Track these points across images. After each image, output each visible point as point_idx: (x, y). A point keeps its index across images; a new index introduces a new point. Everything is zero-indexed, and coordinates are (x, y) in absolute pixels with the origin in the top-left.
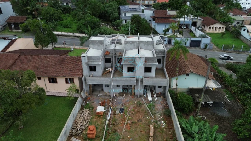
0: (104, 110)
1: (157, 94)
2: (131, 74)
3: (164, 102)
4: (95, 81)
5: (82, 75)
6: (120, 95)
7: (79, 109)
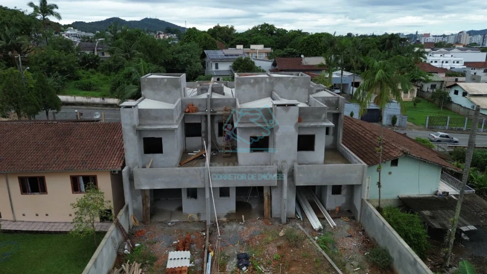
0: (191, 262)
1: (331, 212)
2: (260, 156)
3: (358, 231)
4: (159, 179)
5: (121, 164)
6: (231, 221)
7: (111, 265)
